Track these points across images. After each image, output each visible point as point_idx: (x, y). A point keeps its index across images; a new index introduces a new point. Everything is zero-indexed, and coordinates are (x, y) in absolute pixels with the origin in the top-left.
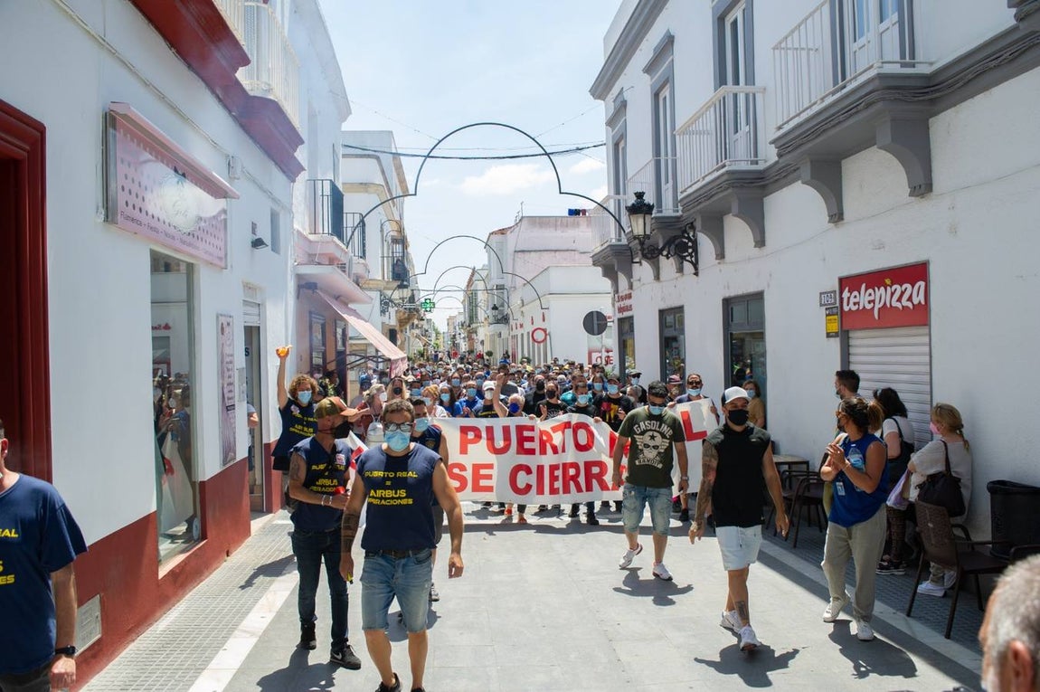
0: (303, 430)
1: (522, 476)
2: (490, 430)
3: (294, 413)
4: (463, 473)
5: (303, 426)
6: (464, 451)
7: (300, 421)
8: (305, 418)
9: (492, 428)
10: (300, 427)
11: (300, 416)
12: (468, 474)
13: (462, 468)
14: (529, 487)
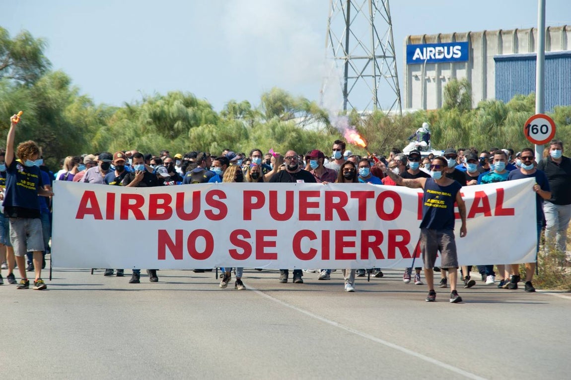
0: (26, 184)
1: (305, 241)
2: (273, 194)
3: (19, 171)
4: (247, 240)
5: (27, 181)
6: (247, 216)
7: (24, 177)
8: (29, 175)
9: (276, 192)
10: (25, 182)
11: (23, 173)
12: (252, 241)
13: (246, 234)
14: (313, 253)
